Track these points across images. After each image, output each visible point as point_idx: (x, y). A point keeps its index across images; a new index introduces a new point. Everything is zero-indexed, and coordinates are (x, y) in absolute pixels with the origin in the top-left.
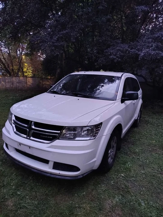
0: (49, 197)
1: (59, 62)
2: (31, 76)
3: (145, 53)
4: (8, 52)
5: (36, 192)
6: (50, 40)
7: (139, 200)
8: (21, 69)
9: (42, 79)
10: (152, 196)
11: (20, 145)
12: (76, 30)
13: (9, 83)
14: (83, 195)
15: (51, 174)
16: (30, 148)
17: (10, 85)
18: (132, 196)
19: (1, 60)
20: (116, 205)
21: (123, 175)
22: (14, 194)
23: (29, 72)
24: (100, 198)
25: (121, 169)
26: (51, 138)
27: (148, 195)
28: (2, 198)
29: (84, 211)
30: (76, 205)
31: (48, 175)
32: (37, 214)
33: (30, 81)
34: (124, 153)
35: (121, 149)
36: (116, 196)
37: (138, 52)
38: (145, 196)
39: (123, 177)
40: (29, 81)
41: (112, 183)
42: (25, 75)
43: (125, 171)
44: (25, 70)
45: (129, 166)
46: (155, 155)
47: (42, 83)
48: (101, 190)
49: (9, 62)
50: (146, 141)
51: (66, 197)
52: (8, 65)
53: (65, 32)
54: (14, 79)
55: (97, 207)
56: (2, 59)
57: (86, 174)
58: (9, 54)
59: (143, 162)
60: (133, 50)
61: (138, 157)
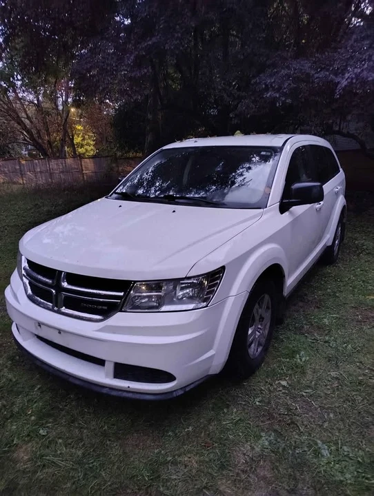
0: (109, 440)
1: (150, 116)
2: (92, 153)
3: (352, 79)
4: (36, 102)
5: (81, 428)
6: (116, 66)
7: (316, 444)
8: (68, 139)
9: (116, 159)
10: (349, 432)
11: (40, 326)
12: (176, 35)
13: (43, 175)
14: (188, 433)
15: (112, 388)
16: (60, 333)
17: (46, 180)
18: (300, 434)
19: (22, 121)
20: (261, 456)
21: (284, 383)
22: (31, 434)
23: (88, 144)
24: (226, 440)
25: (282, 369)
26: (106, 308)
27: (339, 430)
28: (6, 445)
29: (186, 470)
30: (168, 456)
31: (105, 391)
32: (79, 480)
33: (89, 166)
34: (295, 328)
35: (288, 321)
36: (263, 434)
37: (334, 77)
38: (334, 431)
39: (284, 387)
40: (85, 167)
41: (257, 403)
42: (79, 152)
43: (289, 372)
44: (77, 140)
45: (303, 359)
46: (368, 331)
47: (116, 169)
48: (230, 420)
49: (40, 126)
50: (350, 297)
51: (148, 439)
52: (39, 132)
53: (150, 43)
54: (54, 164)
55: (214, 461)
56: (23, 119)
57: (192, 386)
58: (38, 105)
59: (338, 350)
60: (322, 75)
61: (327, 338)
